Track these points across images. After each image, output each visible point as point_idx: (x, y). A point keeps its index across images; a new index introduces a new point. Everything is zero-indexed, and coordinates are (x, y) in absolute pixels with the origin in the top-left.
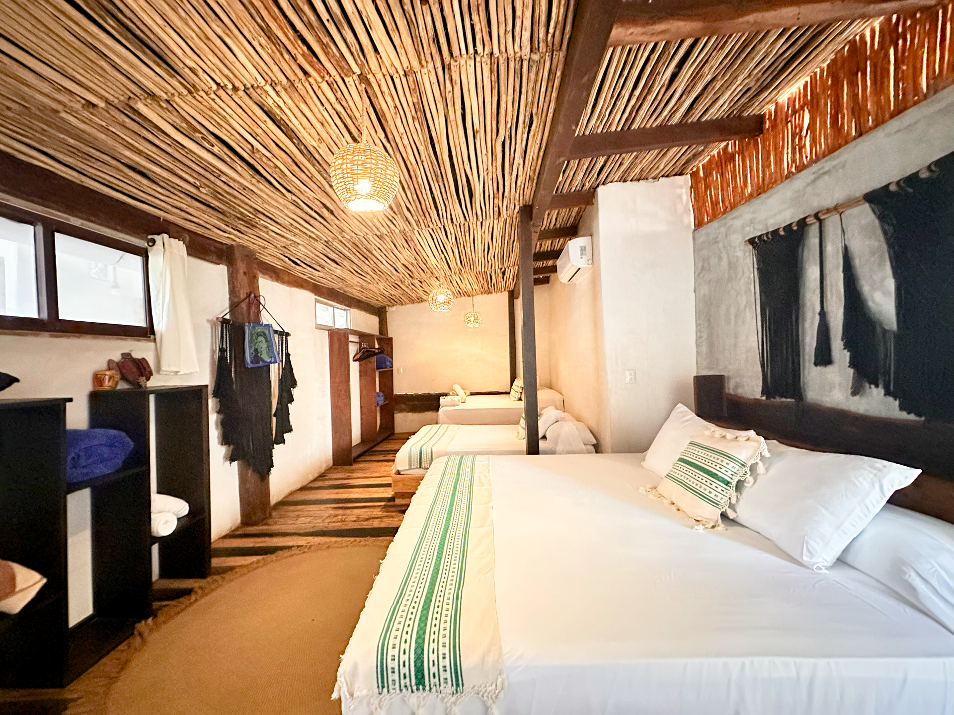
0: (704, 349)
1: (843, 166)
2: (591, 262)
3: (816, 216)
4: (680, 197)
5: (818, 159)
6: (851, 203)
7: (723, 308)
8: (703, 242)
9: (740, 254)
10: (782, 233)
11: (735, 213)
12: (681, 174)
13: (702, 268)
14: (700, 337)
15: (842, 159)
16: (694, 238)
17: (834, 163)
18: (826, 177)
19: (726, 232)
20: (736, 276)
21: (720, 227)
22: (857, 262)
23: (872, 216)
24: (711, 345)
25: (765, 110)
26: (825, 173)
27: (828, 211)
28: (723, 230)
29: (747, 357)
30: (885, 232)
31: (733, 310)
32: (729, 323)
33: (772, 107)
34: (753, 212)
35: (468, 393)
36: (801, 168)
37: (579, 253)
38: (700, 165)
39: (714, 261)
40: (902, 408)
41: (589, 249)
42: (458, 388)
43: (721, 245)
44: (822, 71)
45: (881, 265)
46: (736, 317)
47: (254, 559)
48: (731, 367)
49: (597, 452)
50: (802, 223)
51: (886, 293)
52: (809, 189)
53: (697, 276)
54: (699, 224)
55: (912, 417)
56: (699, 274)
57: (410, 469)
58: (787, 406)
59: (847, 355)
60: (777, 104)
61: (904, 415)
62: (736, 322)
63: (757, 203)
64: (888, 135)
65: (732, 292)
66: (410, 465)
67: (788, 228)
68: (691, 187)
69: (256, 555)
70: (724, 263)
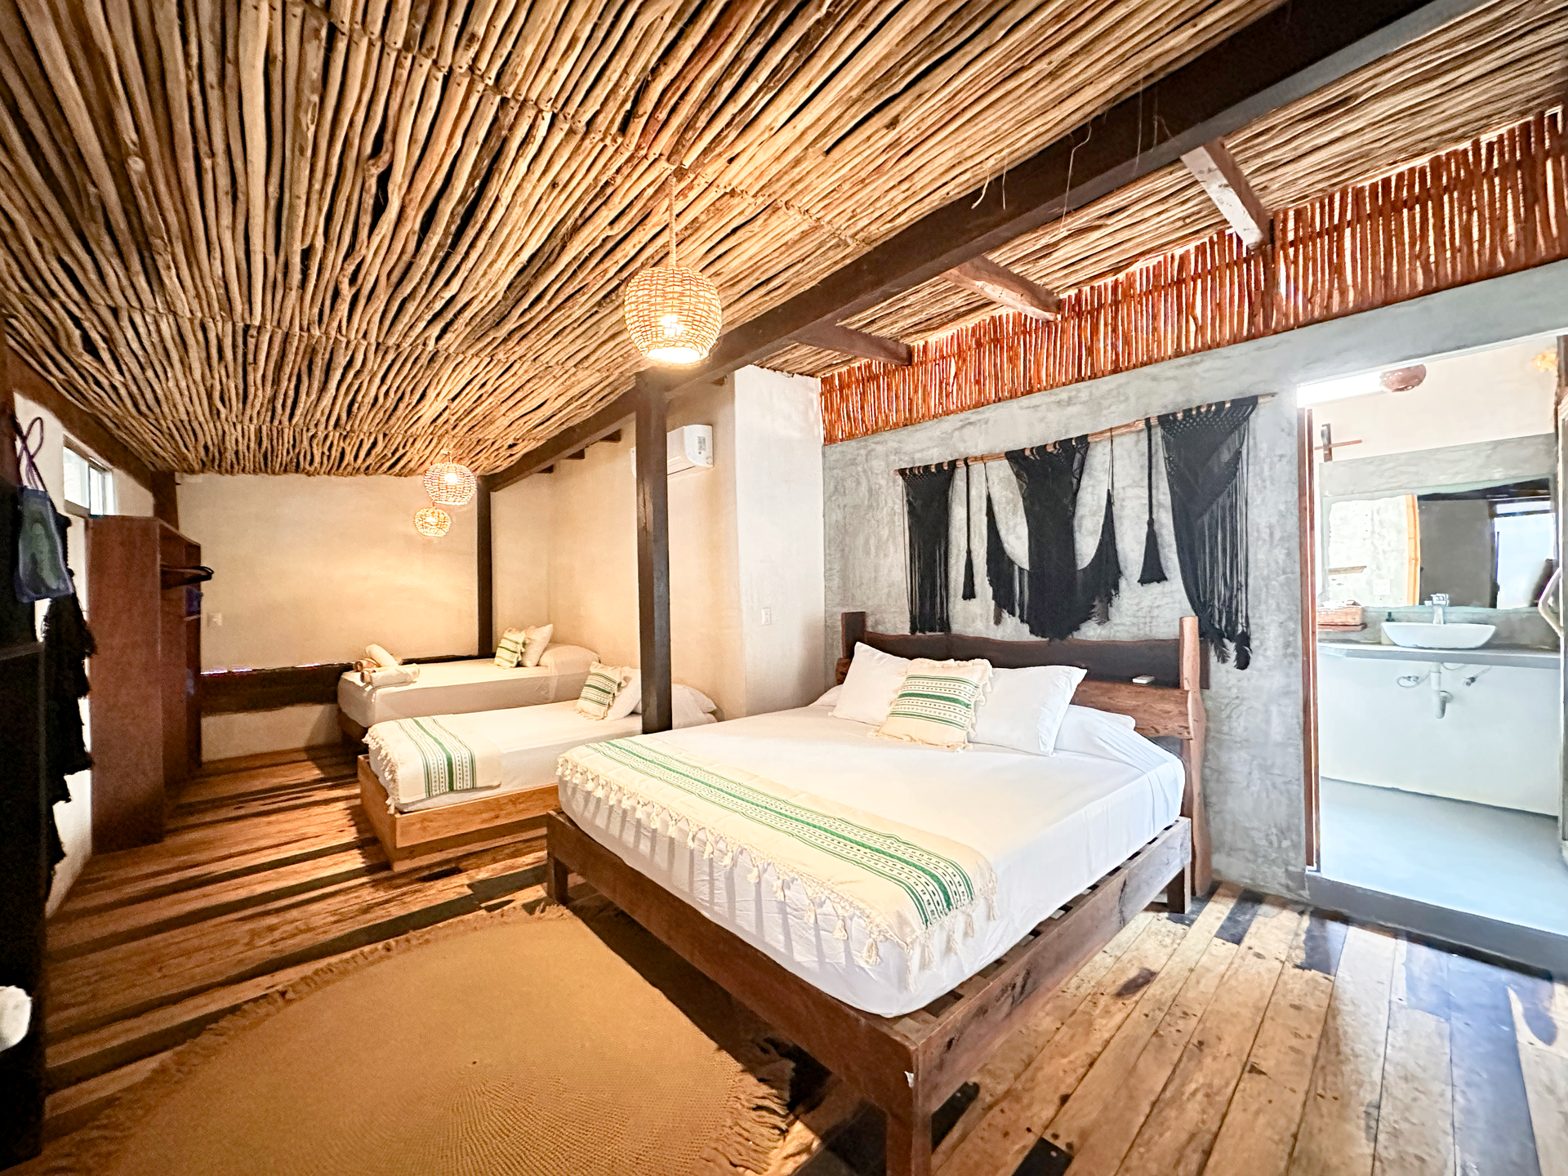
0: (836, 582)
1: (986, 423)
2: (711, 460)
3: (966, 461)
4: (811, 401)
5: (963, 409)
6: (995, 457)
7: (861, 540)
8: (837, 461)
9: (883, 482)
10: (933, 470)
11: (878, 438)
12: (812, 375)
13: (835, 490)
14: (831, 569)
15: (986, 415)
16: (824, 454)
17: (979, 417)
18: (971, 428)
19: (867, 455)
20: (878, 505)
21: (859, 449)
22: (996, 508)
23: (1010, 472)
24: (844, 578)
25: (915, 344)
26: (970, 423)
27: (976, 459)
28: (863, 452)
29: (889, 592)
30: (1021, 487)
31: (872, 541)
32: (868, 553)
33: (922, 343)
34: (899, 442)
35: (400, 661)
36: (947, 413)
37: (697, 446)
38: (836, 372)
39: (850, 484)
40: (1032, 632)
41: (709, 443)
42: (379, 653)
43: (860, 469)
44: (967, 330)
45: (1015, 513)
46: (877, 548)
47: (151, 1064)
48: (870, 603)
49: (720, 720)
50: (953, 464)
51: (1019, 538)
52: (956, 433)
53: (827, 500)
54: (830, 439)
55: (1039, 639)
56: (830, 497)
57: (430, 796)
58: (939, 639)
59: (990, 590)
60: (926, 342)
61: (1034, 638)
62: (877, 555)
63: (903, 433)
64: (1021, 408)
65: (873, 522)
66: (429, 791)
67: (939, 466)
68: (822, 394)
69: (152, 1054)
70: (864, 488)
